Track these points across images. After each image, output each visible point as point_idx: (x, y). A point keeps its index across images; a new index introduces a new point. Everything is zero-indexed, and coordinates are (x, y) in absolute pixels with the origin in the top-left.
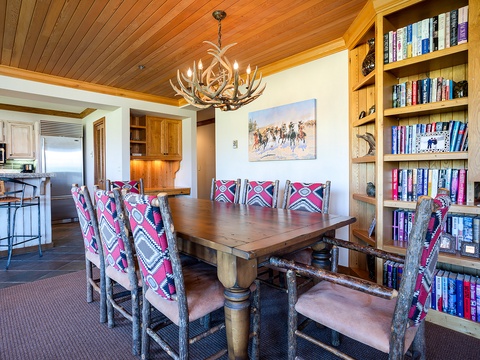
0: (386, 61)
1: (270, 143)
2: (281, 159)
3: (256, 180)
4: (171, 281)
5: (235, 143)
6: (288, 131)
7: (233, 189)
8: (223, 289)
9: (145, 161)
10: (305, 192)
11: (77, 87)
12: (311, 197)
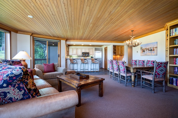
0: (170, 36)
1: (146, 52)
2: (148, 55)
3: (141, 60)
4: (125, 71)
5: (137, 52)
6: (150, 49)
7: (136, 62)
8: (131, 73)
9: (116, 55)
10: (150, 62)
11: (104, 42)
12: (151, 63)
